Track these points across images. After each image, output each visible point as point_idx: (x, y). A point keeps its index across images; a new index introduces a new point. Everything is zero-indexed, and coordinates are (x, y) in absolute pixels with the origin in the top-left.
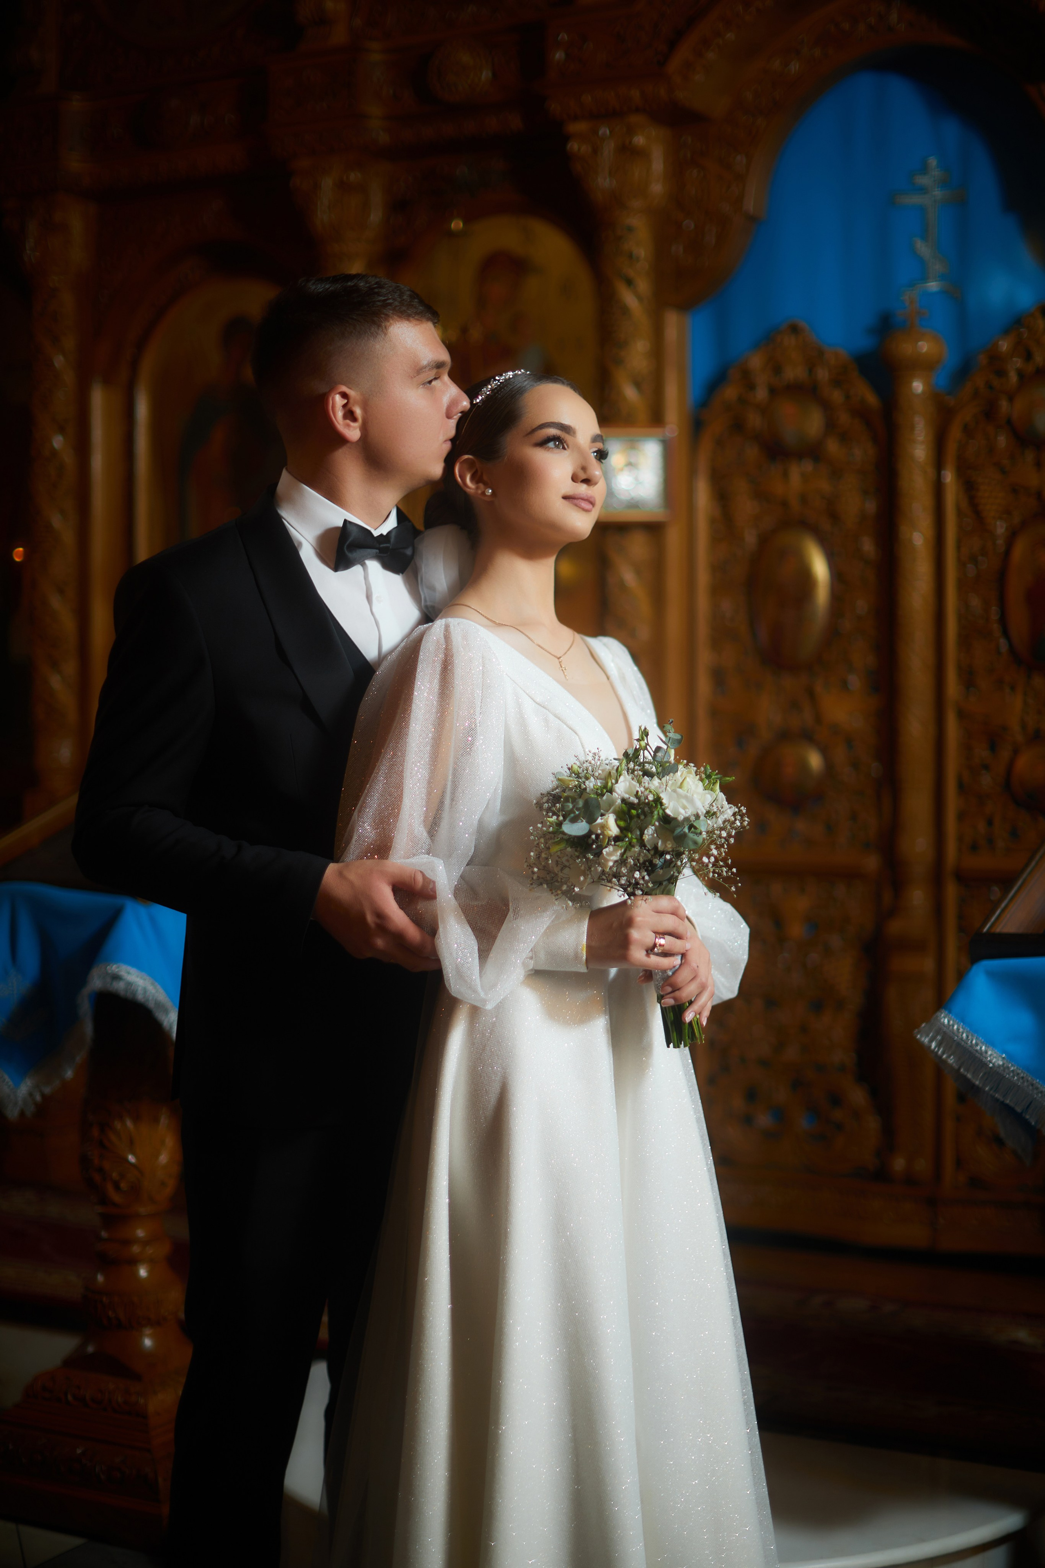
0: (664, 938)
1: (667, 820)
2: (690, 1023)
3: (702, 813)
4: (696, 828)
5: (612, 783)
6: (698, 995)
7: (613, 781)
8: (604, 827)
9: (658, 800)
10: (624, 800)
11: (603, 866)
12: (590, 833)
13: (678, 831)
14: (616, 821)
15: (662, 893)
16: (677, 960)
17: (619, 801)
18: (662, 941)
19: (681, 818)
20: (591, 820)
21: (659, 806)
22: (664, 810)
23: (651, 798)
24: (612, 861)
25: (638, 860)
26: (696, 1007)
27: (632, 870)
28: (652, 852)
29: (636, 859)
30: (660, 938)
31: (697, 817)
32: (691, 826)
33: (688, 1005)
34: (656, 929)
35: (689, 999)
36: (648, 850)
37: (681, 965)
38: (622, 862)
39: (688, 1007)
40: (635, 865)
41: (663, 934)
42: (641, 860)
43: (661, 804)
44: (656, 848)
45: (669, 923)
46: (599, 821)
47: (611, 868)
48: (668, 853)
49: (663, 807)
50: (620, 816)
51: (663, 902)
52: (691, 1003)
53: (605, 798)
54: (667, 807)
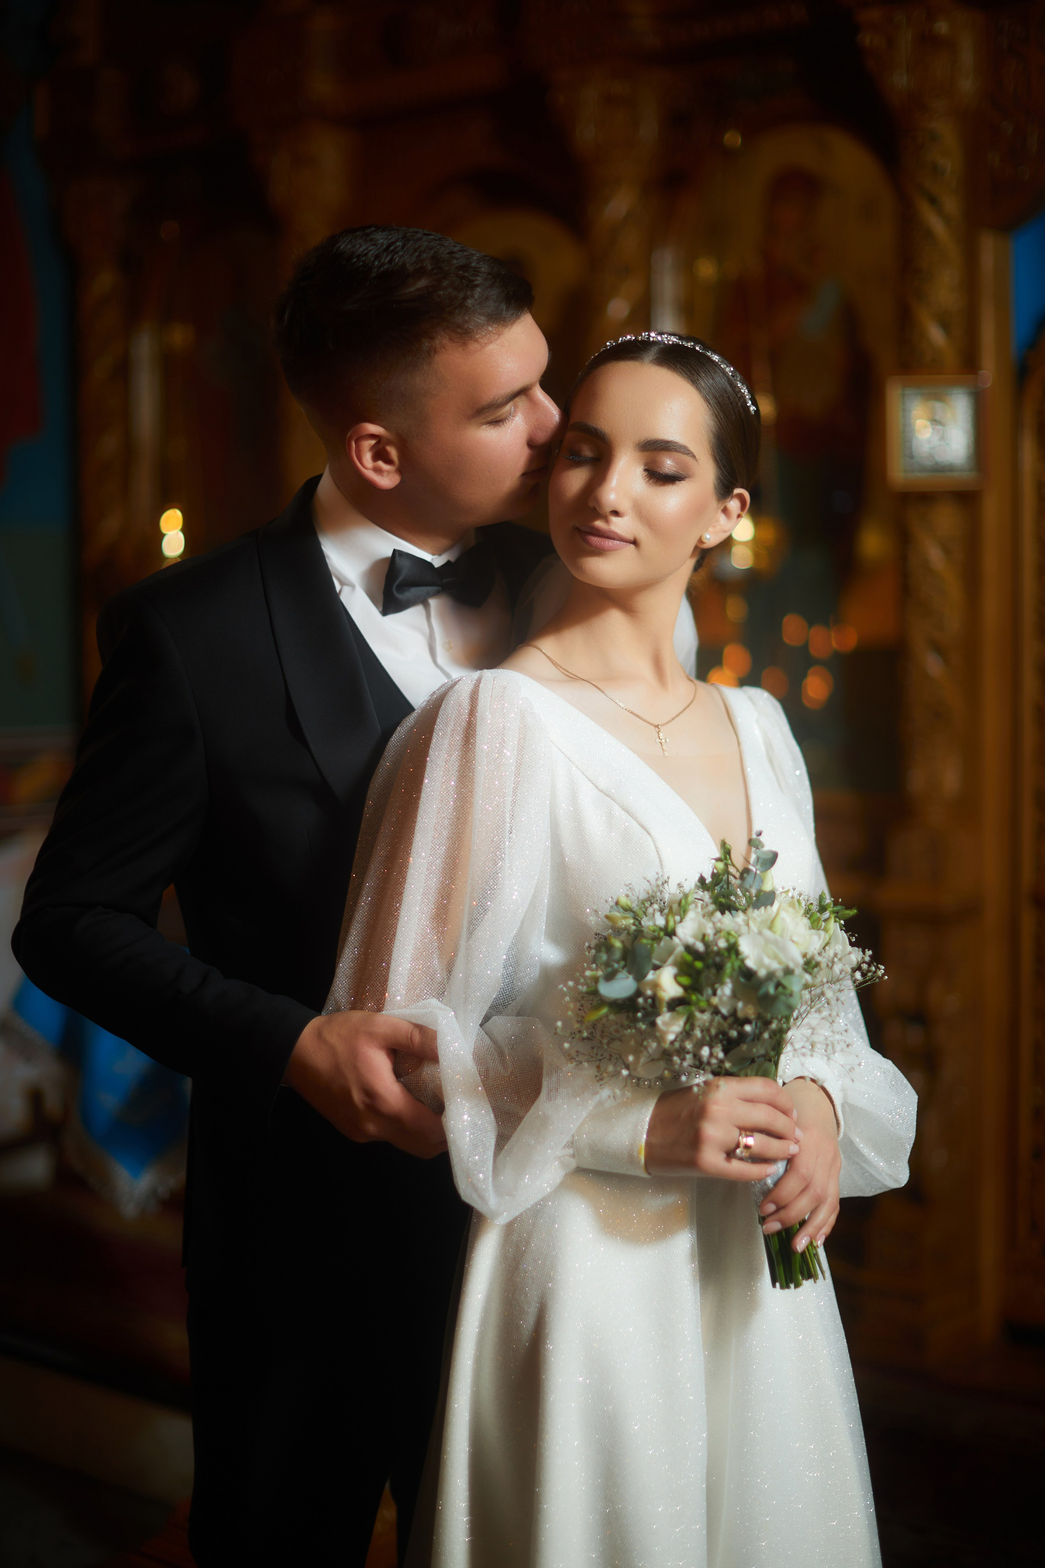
0: (752, 1136)
1: (748, 974)
2: (803, 1254)
3: (797, 965)
4: (784, 987)
5: (675, 921)
6: (814, 1212)
7: (678, 918)
8: (656, 986)
9: (733, 949)
10: (689, 949)
11: (660, 1040)
12: (639, 993)
13: (762, 991)
14: (676, 977)
15: (757, 1074)
16: (780, 1167)
17: (680, 949)
18: (750, 1141)
19: (762, 973)
20: (640, 977)
21: (733, 956)
22: (742, 961)
23: (722, 944)
24: (673, 1032)
25: (708, 1030)
26: (809, 1229)
27: (699, 1045)
28: (730, 1020)
29: (705, 1030)
30: (747, 1136)
31: (788, 972)
32: (778, 985)
33: (798, 1226)
34: (741, 1124)
35: (800, 1219)
36: (725, 1018)
37: (786, 1171)
38: (687, 1034)
39: (798, 1230)
40: (703, 1037)
41: (751, 1130)
42: (713, 1031)
43: (738, 953)
44: (734, 1013)
45: (761, 1115)
46: (651, 976)
47: (672, 1043)
48: (748, 1021)
49: (740, 957)
50: (684, 969)
51: (756, 1086)
52: (803, 1223)
53: (662, 944)
54: (747, 957)
